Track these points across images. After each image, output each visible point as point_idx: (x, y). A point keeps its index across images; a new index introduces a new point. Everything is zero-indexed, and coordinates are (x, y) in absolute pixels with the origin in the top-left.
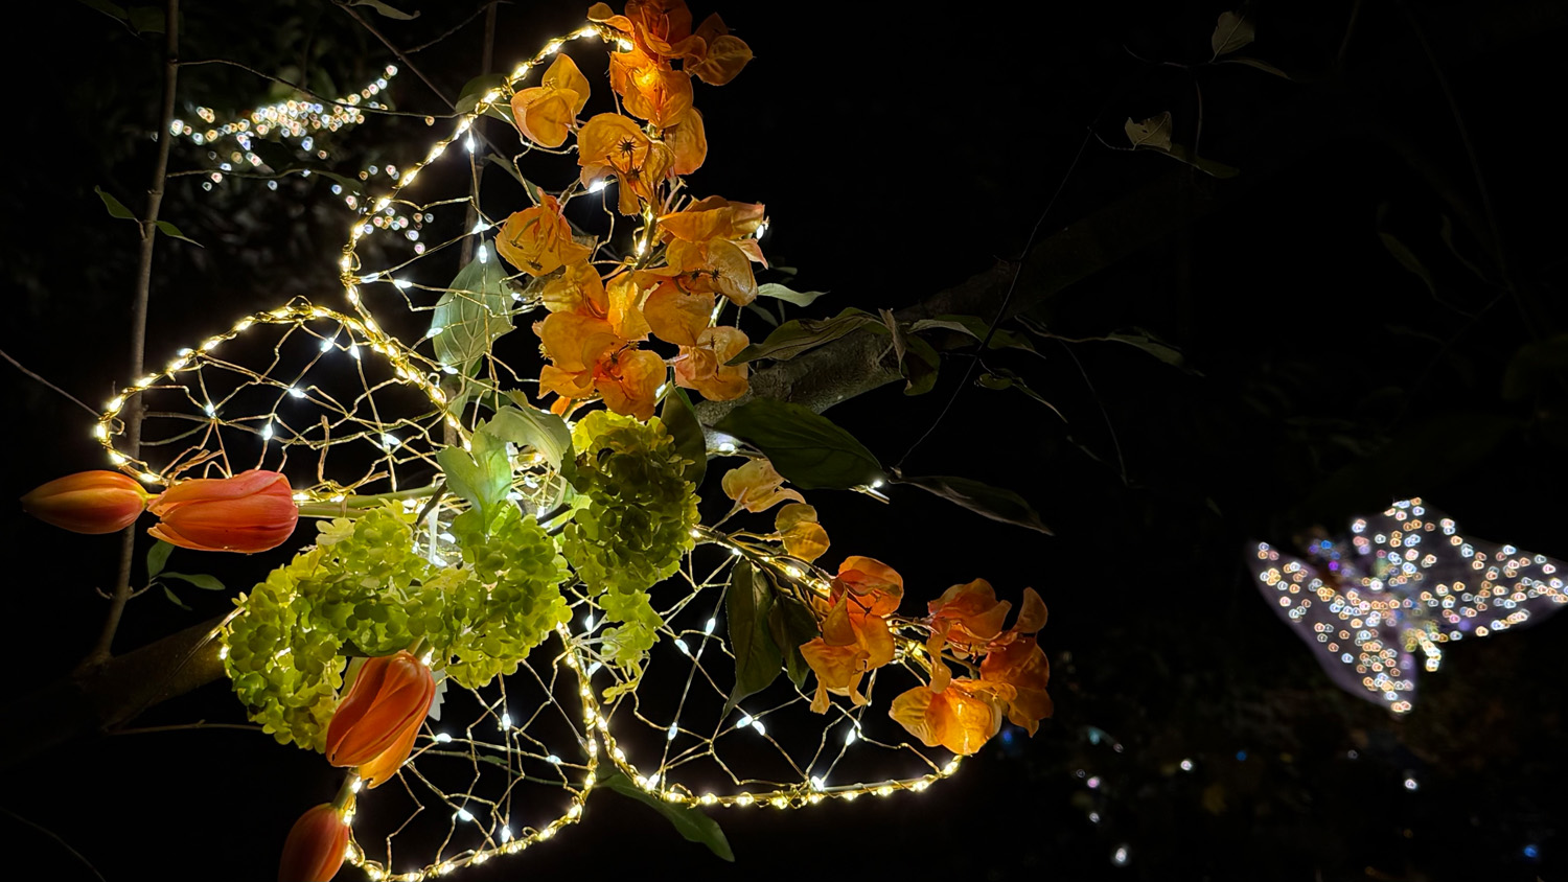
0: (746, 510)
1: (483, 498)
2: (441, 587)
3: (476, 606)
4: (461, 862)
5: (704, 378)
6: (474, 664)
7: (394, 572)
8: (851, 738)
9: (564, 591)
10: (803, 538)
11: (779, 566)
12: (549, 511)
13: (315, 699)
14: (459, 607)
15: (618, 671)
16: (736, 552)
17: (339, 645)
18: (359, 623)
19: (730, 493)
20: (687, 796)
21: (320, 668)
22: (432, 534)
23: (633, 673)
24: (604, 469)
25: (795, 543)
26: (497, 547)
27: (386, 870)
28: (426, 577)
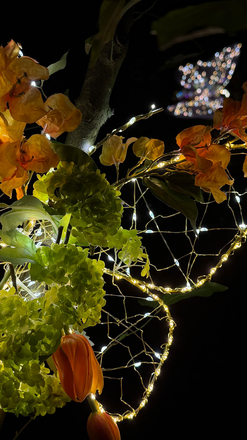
0: (120, 163)
1: (30, 256)
2: (51, 302)
3: (71, 295)
4: (153, 381)
5: (62, 124)
6: (91, 315)
7: (29, 316)
8: (238, 199)
9: (91, 257)
10: (152, 150)
11: (154, 168)
12: (57, 236)
13: (50, 388)
14: (66, 302)
15: (138, 263)
16: (134, 180)
17: (37, 361)
18: (36, 347)
19: (108, 164)
20: (205, 278)
21: (40, 376)
22: (25, 288)
23: (144, 259)
24: (63, 198)
25: (151, 154)
26: (55, 267)
27: (132, 411)
28: (41, 305)
